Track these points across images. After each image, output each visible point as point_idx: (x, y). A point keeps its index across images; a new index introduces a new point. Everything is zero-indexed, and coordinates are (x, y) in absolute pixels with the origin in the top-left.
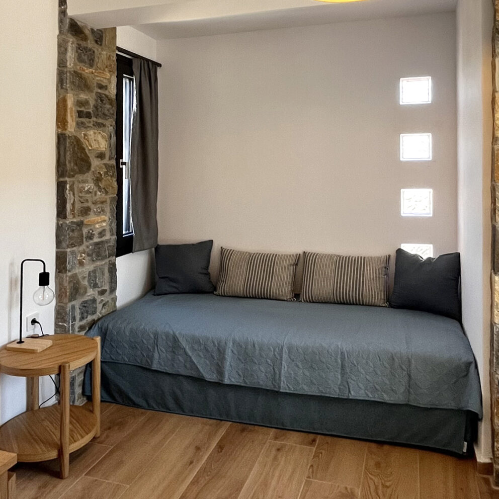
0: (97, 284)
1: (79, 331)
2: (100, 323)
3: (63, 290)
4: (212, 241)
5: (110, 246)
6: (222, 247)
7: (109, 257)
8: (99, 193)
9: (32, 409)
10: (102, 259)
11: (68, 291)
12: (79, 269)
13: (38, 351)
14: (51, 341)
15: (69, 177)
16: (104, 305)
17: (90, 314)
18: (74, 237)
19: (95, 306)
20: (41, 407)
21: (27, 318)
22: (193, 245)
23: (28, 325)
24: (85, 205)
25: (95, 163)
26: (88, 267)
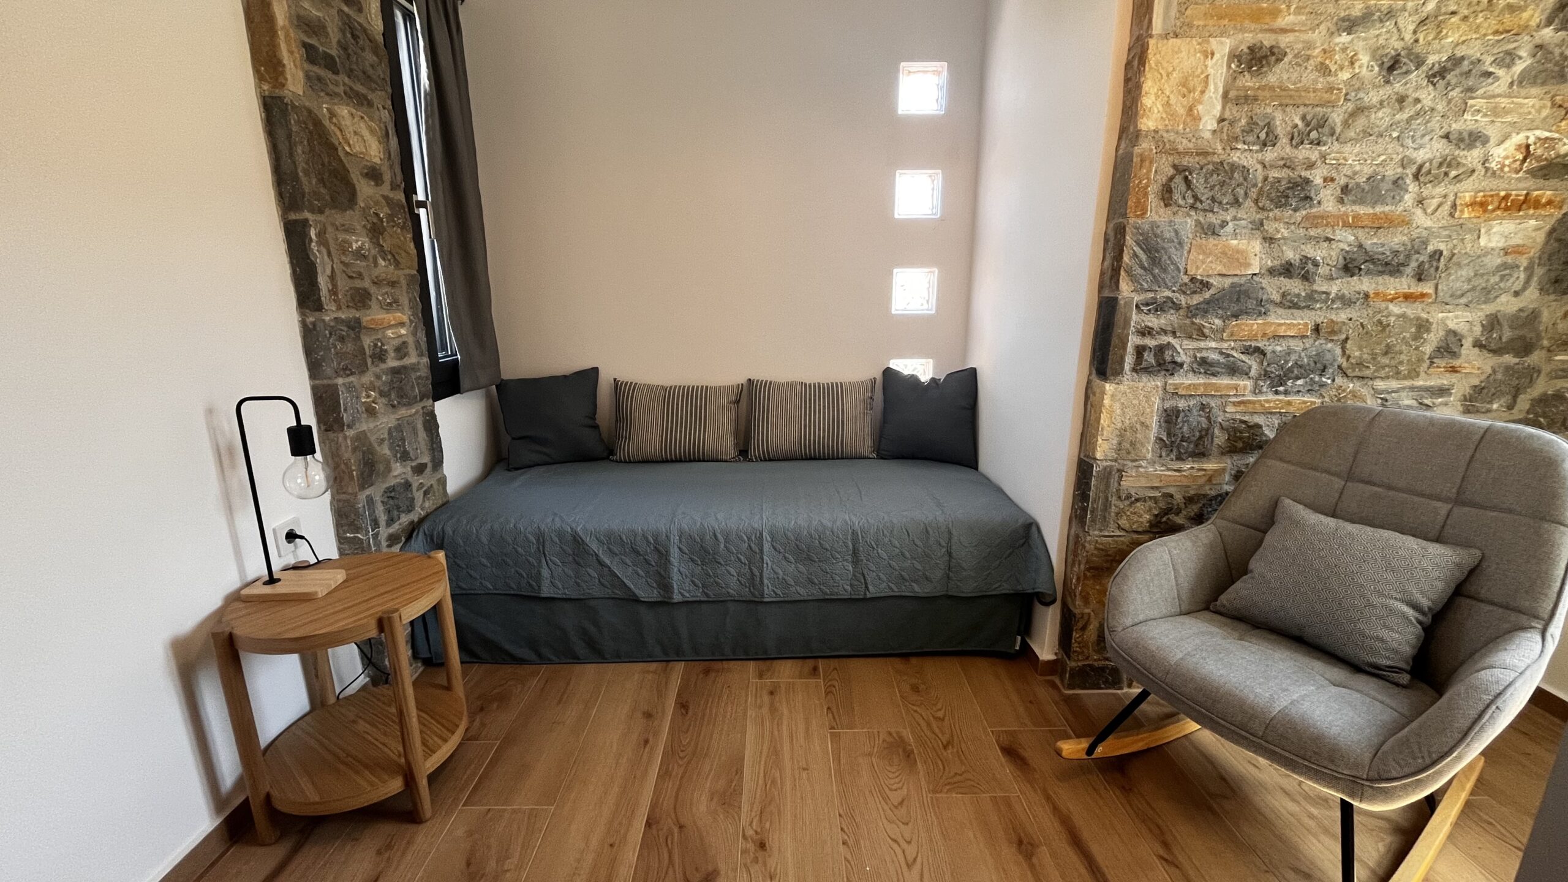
0: (408, 453)
1: (389, 546)
2: (426, 526)
3: (343, 466)
4: (597, 369)
5: (420, 377)
6: (615, 380)
7: (421, 400)
8: (383, 263)
9: (323, 704)
10: (409, 405)
11: (353, 468)
12: (367, 422)
13: (320, 596)
14: (344, 571)
15: (312, 211)
16: (426, 493)
17: (403, 512)
18: (346, 353)
19: (410, 496)
20: (341, 697)
21: (274, 530)
22: (565, 376)
23: (281, 546)
24: (358, 284)
25: (365, 189)
26: (385, 420)
